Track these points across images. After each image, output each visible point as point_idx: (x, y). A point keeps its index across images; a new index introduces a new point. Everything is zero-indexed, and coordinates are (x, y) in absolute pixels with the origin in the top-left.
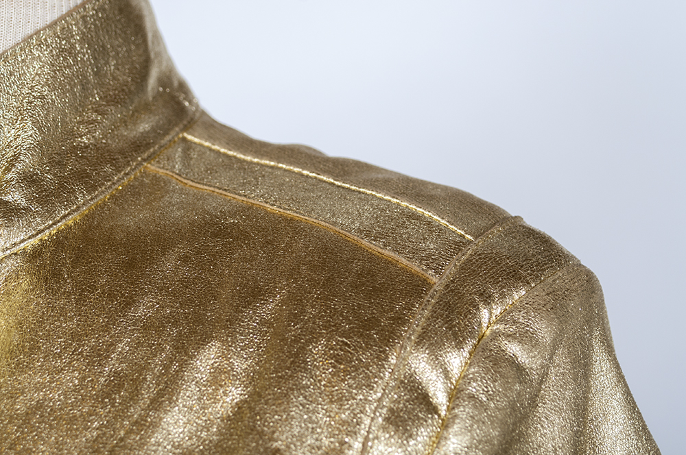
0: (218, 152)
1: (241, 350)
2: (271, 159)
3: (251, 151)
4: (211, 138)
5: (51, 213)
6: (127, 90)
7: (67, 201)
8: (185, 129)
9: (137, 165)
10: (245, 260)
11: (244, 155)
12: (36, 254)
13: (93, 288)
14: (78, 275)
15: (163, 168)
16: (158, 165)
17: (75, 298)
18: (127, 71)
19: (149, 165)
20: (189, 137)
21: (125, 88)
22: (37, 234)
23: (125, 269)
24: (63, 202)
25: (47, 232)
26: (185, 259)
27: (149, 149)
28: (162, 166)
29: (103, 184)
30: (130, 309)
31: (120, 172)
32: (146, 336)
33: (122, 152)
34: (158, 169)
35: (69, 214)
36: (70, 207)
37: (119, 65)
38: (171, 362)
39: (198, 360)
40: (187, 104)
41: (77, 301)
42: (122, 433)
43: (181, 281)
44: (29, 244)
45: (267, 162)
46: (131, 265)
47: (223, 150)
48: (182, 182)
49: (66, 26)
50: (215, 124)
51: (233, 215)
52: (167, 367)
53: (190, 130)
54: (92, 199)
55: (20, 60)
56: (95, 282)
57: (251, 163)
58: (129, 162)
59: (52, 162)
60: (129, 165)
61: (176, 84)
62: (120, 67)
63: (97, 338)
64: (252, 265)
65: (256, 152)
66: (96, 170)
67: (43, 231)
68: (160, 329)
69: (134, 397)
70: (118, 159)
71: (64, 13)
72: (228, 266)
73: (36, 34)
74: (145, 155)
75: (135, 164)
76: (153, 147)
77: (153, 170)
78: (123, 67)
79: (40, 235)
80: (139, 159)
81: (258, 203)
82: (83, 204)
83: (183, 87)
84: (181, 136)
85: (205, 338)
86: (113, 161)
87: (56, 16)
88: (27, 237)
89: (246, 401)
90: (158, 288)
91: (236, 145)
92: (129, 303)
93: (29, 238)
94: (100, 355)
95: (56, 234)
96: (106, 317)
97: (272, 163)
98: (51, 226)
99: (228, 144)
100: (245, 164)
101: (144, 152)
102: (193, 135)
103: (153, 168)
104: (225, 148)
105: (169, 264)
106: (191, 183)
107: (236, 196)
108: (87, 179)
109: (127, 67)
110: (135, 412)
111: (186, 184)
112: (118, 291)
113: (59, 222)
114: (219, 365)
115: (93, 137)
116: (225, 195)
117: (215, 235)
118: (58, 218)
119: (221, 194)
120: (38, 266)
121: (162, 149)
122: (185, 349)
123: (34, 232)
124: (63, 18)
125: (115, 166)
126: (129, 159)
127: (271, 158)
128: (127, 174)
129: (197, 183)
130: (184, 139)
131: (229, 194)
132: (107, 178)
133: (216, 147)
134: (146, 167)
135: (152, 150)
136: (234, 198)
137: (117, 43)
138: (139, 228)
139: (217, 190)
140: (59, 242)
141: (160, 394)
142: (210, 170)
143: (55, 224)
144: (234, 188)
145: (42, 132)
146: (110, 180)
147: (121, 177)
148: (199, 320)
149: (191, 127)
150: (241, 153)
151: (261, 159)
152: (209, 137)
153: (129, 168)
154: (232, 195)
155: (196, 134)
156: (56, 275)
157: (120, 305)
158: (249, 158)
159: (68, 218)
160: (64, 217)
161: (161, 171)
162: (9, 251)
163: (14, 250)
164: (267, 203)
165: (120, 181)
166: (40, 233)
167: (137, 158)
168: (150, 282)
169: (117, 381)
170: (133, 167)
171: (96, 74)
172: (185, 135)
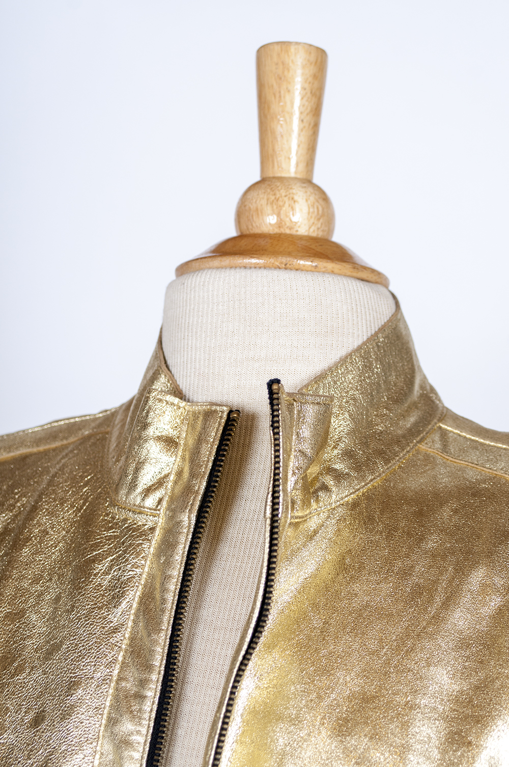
0: (465, 437)
1: (499, 572)
2: (503, 444)
3: (488, 437)
4: (459, 427)
5: (363, 478)
6: (403, 393)
7: (373, 469)
8: (440, 420)
9: (414, 445)
10: (496, 512)
11: (484, 440)
12: (355, 505)
13: (396, 529)
14: (386, 520)
15: (430, 448)
16: (426, 446)
17: (385, 535)
18: (403, 380)
19: (421, 446)
20: (443, 426)
21: (402, 391)
22: (356, 492)
23: (416, 517)
24: (370, 470)
25: (361, 490)
26: (456, 511)
27: (420, 434)
28: (429, 446)
29: (394, 458)
30: (423, 543)
31: (403, 450)
32: (435, 561)
33: (404, 436)
34: (427, 449)
35: (374, 478)
36: (375, 474)
37: (397, 375)
38: (453, 579)
39: (471, 578)
40: (438, 402)
41: (387, 537)
42: (425, 623)
43: (455, 526)
44: (350, 499)
45: (500, 445)
46: (420, 514)
47: (468, 436)
48: (445, 458)
49: (367, 350)
50: (459, 417)
51: (484, 482)
52: (450, 582)
53: (444, 421)
54: (388, 468)
55: (340, 373)
56: (397, 525)
57: (489, 445)
58: (409, 443)
59: (361, 443)
60: (409, 446)
61: (428, 388)
62: (398, 377)
63: (403, 561)
64: (501, 516)
65: (491, 438)
66: (389, 448)
67: (359, 489)
68: (444, 558)
69: (430, 600)
70: (402, 441)
71: (365, 340)
72: (485, 516)
73: (349, 355)
74: (418, 439)
75: (412, 445)
76: (423, 433)
77: (423, 449)
78: (400, 377)
79: (357, 492)
80: (415, 441)
81: (500, 474)
82: (383, 472)
83: (432, 390)
84: (438, 425)
85: (475, 564)
86: (398, 442)
87: (360, 342)
88: (349, 493)
89: (505, 605)
90: (440, 529)
91: (477, 432)
92: (421, 539)
93: (351, 494)
94: (406, 573)
95: (367, 492)
96: (407, 548)
97: (504, 446)
98: (364, 486)
99: (471, 432)
100: (485, 446)
101: (417, 437)
102: (446, 425)
103: (424, 447)
104: (469, 434)
105: (446, 513)
106: (451, 459)
107: (484, 469)
108: (385, 455)
109: (402, 377)
110: (432, 610)
111: (448, 459)
112: (414, 531)
113: (368, 483)
114: (486, 582)
115: (385, 426)
116: (477, 468)
117: (474, 495)
118: (368, 481)
119: (473, 467)
120: (358, 513)
121: (428, 434)
122: (462, 571)
123: (354, 490)
124: (364, 343)
125: (400, 446)
126: (409, 441)
127: (503, 442)
128: (408, 452)
129: (455, 459)
130: (440, 428)
131: (479, 467)
132: (396, 454)
133: (464, 434)
134: (419, 447)
135: (422, 435)
136: (483, 470)
137: (396, 360)
138: (422, 489)
139: (471, 464)
140: (368, 497)
141: (448, 599)
142: (463, 450)
143: (366, 485)
144: (482, 463)
145: (355, 422)
146: (398, 456)
147: (404, 453)
148: (469, 552)
149: (443, 419)
150: (482, 438)
151: (496, 443)
152: (457, 426)
153: (409, 448)
154: (481, 468)
155: (448, 424)
156: (371, 519)
157: (416, 541)
158: (487, 442)
159: (373, 481)
160: (371, 480)
161: (430, 450)
162: (338, 503)
163: (342, 502)
164: (506, 474)
165: (403, 457)
166: (357, 491)
167: (413, 440)
168: (434, 525)
169: (418, 591)
170: (411, 447)
171: (385, 382)
172: (441, 425)
